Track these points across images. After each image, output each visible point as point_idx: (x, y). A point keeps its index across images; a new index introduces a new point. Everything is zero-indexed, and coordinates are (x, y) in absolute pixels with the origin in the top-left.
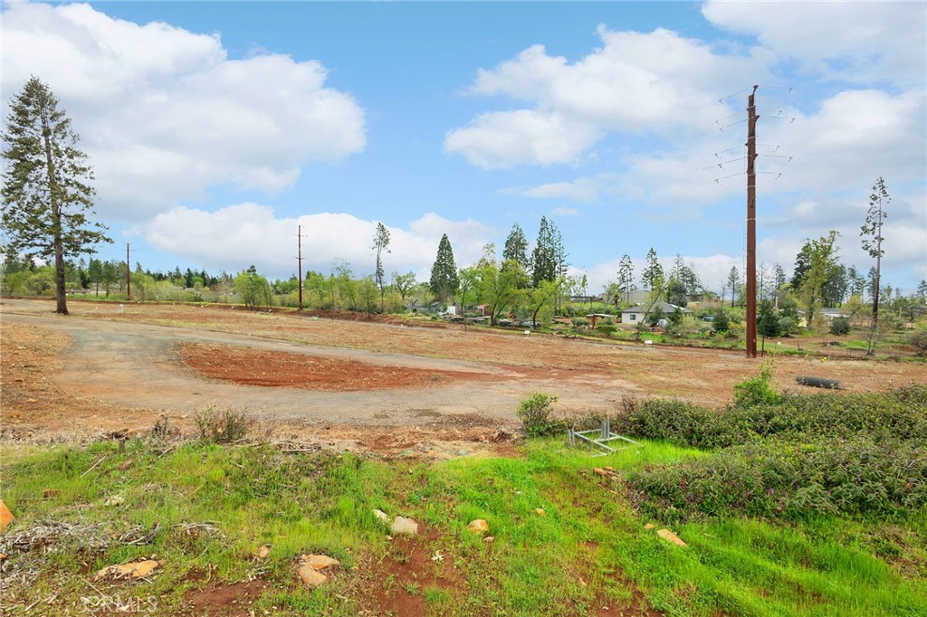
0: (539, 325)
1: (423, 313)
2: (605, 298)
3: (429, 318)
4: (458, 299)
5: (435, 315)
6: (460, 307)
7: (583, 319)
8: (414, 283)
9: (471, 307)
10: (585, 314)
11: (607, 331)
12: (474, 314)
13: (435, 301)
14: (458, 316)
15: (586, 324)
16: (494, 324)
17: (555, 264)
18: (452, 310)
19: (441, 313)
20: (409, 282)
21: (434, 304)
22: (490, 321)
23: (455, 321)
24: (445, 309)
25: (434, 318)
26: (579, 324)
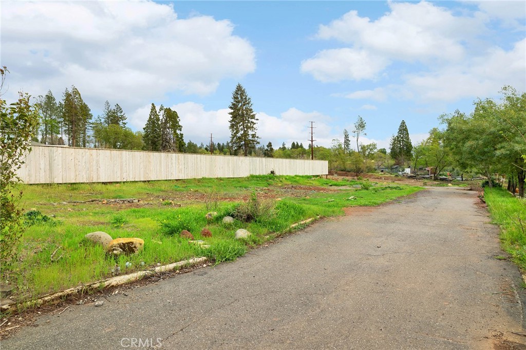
1: (388, 172)
3: (393, 176)
4: (412, 164)
5: (397, 174)
6: (413, 169)
8: (376, 151)
9: (421, 169)
12: (422, 173)
13: (395, 165)
14: (412, 175)
16: (436, 179)
18: (408, 171)
19: (400, 173)
20: (371, 150)
21: (395, 167)
22: (433, 178)
23: (410, 177)
24: (403, 170)
25: (396, 176)
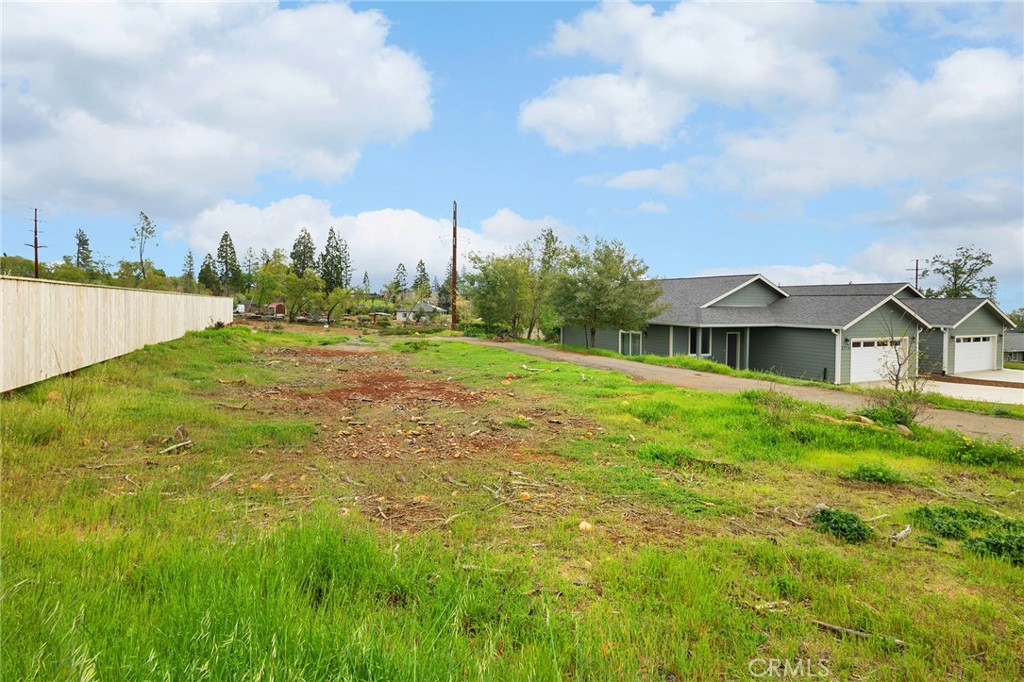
0: (332, 322)
2: (386, 296)
7: (367, 316)
10: (368, 313)
11: (384, 327)
15: (369, 320)
17: (342, 269)
26: (364, 320)
